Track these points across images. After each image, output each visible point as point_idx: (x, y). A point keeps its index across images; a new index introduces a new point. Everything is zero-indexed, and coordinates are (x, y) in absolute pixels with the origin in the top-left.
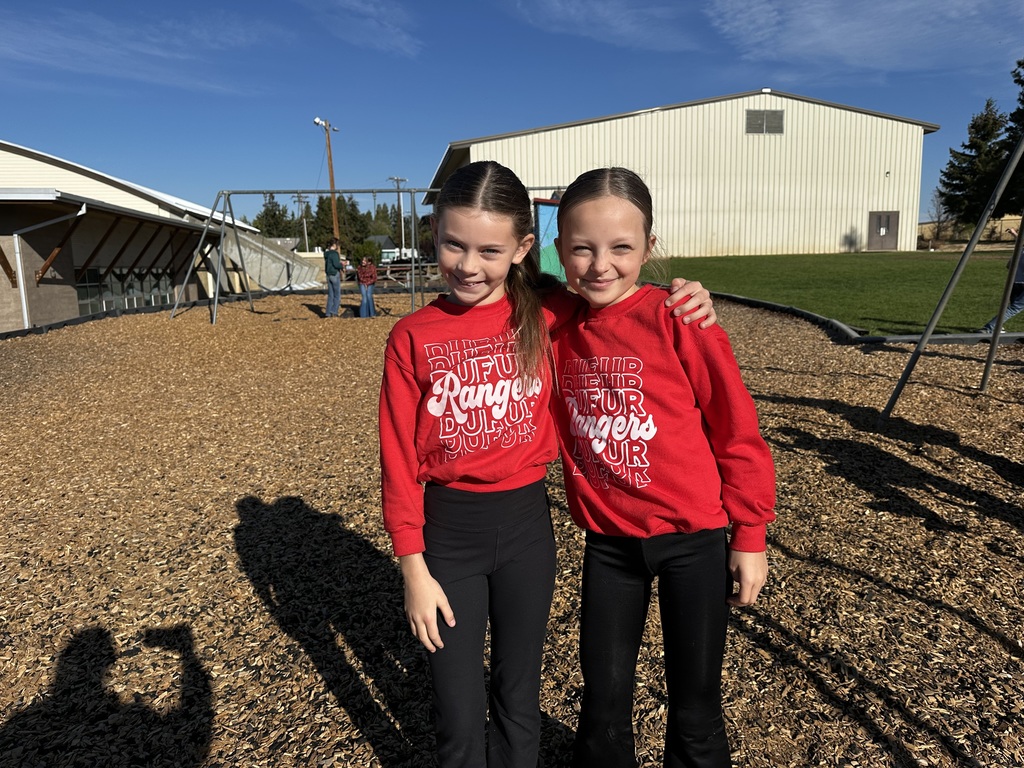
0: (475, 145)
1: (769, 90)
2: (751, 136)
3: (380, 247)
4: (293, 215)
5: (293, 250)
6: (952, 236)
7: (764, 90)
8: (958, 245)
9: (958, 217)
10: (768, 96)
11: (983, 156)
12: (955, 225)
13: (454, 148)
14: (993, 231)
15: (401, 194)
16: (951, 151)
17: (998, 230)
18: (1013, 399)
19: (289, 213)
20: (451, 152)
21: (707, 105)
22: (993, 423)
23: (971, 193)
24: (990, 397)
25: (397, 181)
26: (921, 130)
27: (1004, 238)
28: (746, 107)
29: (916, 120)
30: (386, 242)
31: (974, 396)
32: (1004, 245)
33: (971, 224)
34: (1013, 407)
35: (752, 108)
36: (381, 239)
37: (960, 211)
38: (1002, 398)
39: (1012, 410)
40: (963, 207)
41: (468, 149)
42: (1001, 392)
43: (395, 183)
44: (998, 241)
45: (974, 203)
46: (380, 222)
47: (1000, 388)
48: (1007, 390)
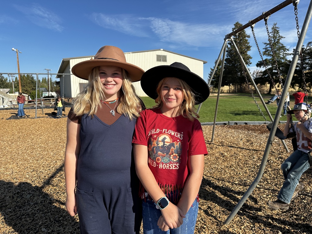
0: (72, 60)
1: (162, 49)
2: (158, 62)
3: (42, 92)
4: (10, 81)
5: (7, 93)
6: (212, 91)
7: (161, 49)
8: (213, 94)
9: (214, 86)
10: (162, 51)
11: (219, 70)
12: (213, 88)
13: (64, 60)
14: (222, 90)
15: (49, 75)
16: (211, 69)
17: (223, 90)
18: (220, 145)
19: (8, 80)
20: (63, 62)
21: (145, 53)
22: (214, 153)
23: (216, 80)
24: (214, 144)
25: (48, 70)
26: (202, 63)
27: (225, 92)
28: (156, 54)
29: (201, 60)
30: (44, 90)
31: (210, 144)
32: (224, 94)
33: (217, 88)
34: (220, 147)
35: (158, 54)
36: (43, 89)
37: (214, 85)
38: (217, 144)
39: (220, 149)
40: (214, 84)
41: (69, 61)
42: (217, 142)
43: (47, 71)
44: (223, 93)
45: (217, 83)
46: (43, 83)
47: (217, 141)
48: (219, 142)
